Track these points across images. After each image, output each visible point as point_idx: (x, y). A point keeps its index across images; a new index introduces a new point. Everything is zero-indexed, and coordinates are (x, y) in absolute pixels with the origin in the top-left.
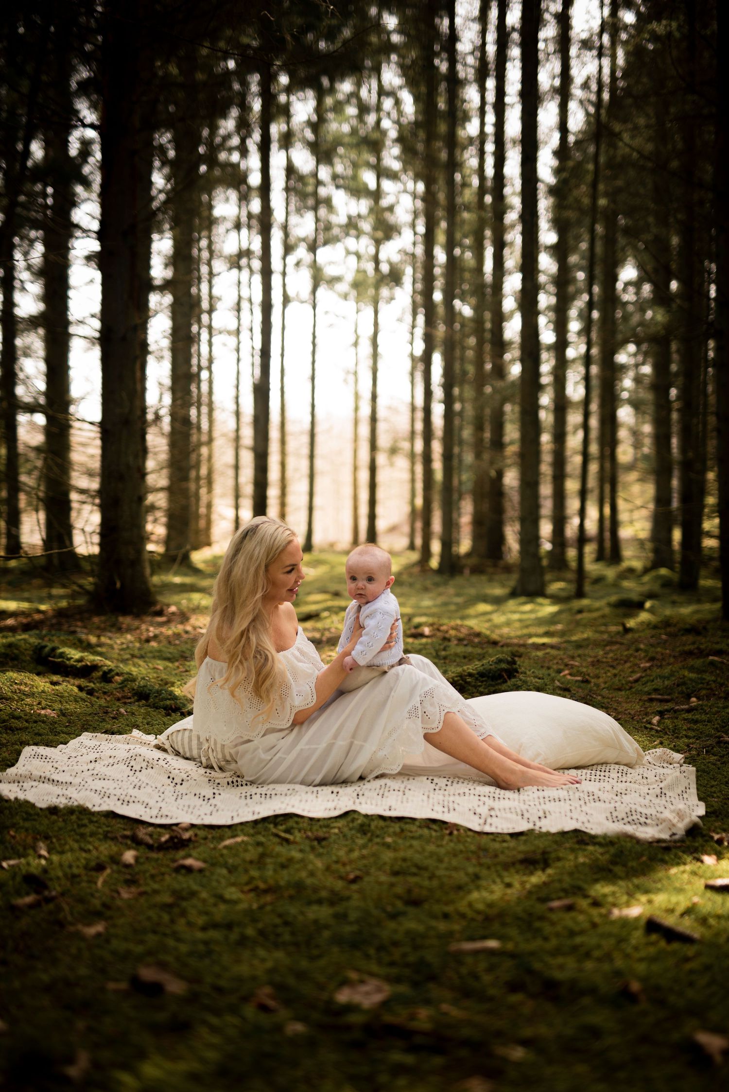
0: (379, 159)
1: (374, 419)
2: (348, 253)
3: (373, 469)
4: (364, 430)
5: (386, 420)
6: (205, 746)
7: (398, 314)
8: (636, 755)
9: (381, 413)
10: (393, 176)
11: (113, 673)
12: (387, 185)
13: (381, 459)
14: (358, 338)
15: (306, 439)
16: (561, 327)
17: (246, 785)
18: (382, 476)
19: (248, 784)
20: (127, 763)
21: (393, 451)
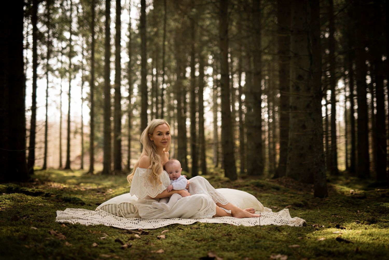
0: (71, 28)
1: (69, 121)
2: (58, 60)
3: (69, 139)
4: (65, 125)
5: (74, 122)
6: (118, 209)
7: (77, 83)
8: (262, 208)
9: (72, 119)
10: (76, 34)
11: (50, 194)
12: (74, 37)
13: (72, 136)
14: (62, 92)
15: (44, 128)
16: (130, 90)
17: (142, 220)
18: (72, 142)
19: (143, 219)
20: (99, 214)
21: (76, 133)
